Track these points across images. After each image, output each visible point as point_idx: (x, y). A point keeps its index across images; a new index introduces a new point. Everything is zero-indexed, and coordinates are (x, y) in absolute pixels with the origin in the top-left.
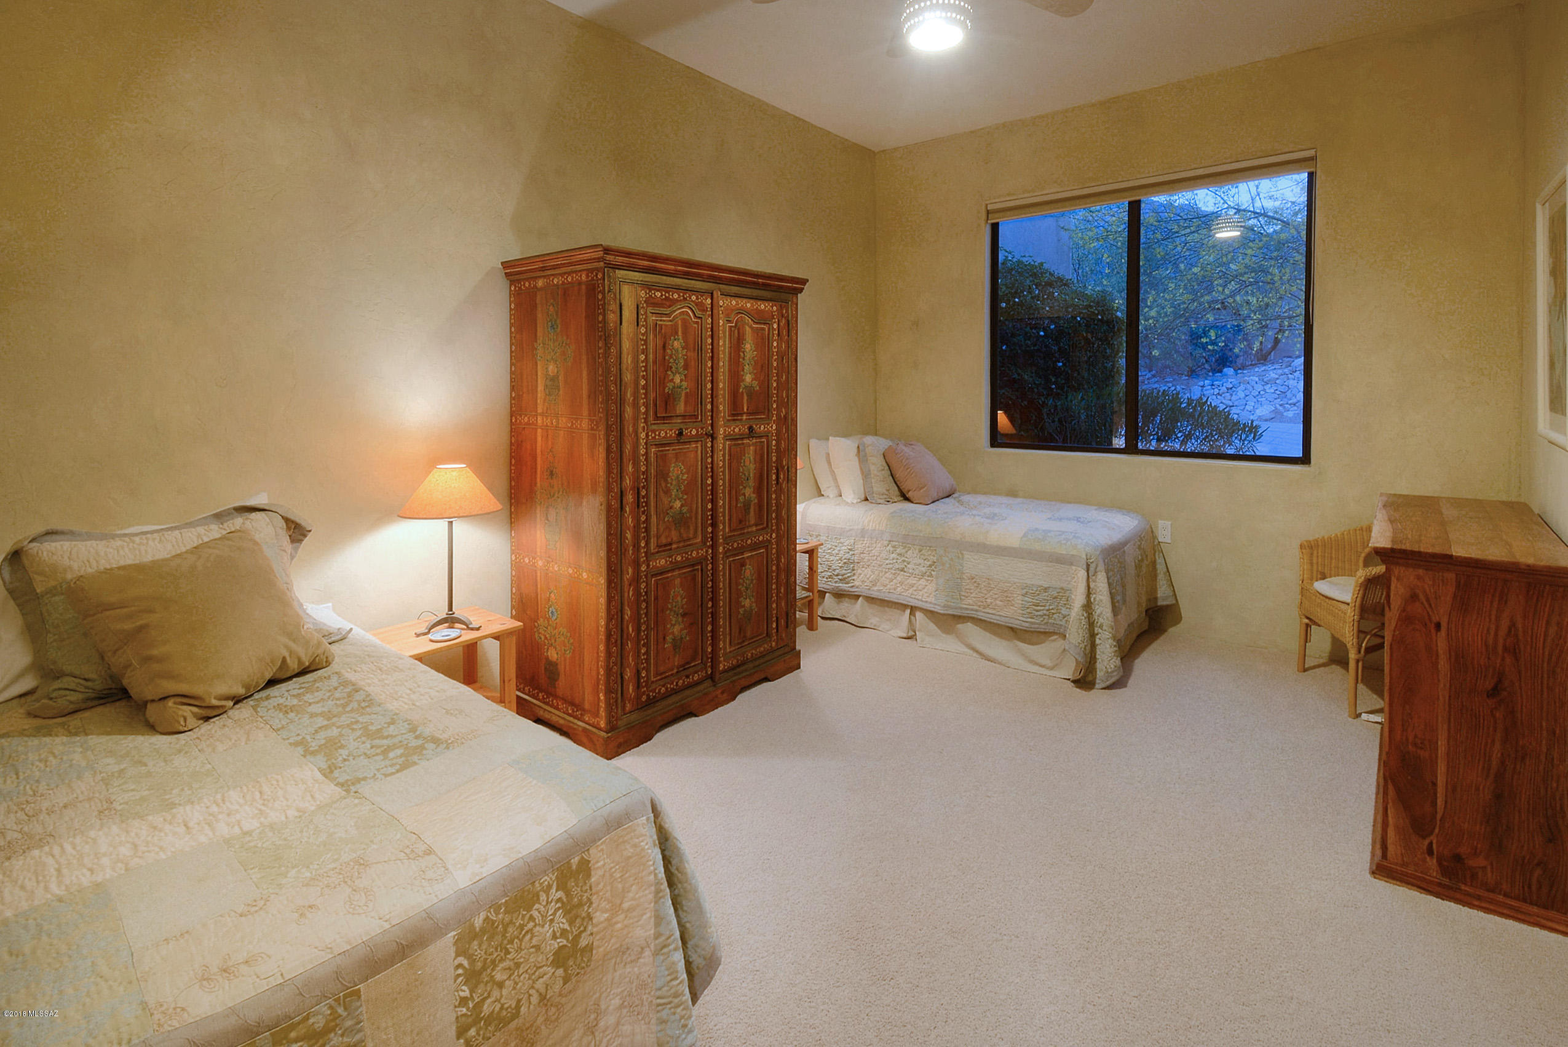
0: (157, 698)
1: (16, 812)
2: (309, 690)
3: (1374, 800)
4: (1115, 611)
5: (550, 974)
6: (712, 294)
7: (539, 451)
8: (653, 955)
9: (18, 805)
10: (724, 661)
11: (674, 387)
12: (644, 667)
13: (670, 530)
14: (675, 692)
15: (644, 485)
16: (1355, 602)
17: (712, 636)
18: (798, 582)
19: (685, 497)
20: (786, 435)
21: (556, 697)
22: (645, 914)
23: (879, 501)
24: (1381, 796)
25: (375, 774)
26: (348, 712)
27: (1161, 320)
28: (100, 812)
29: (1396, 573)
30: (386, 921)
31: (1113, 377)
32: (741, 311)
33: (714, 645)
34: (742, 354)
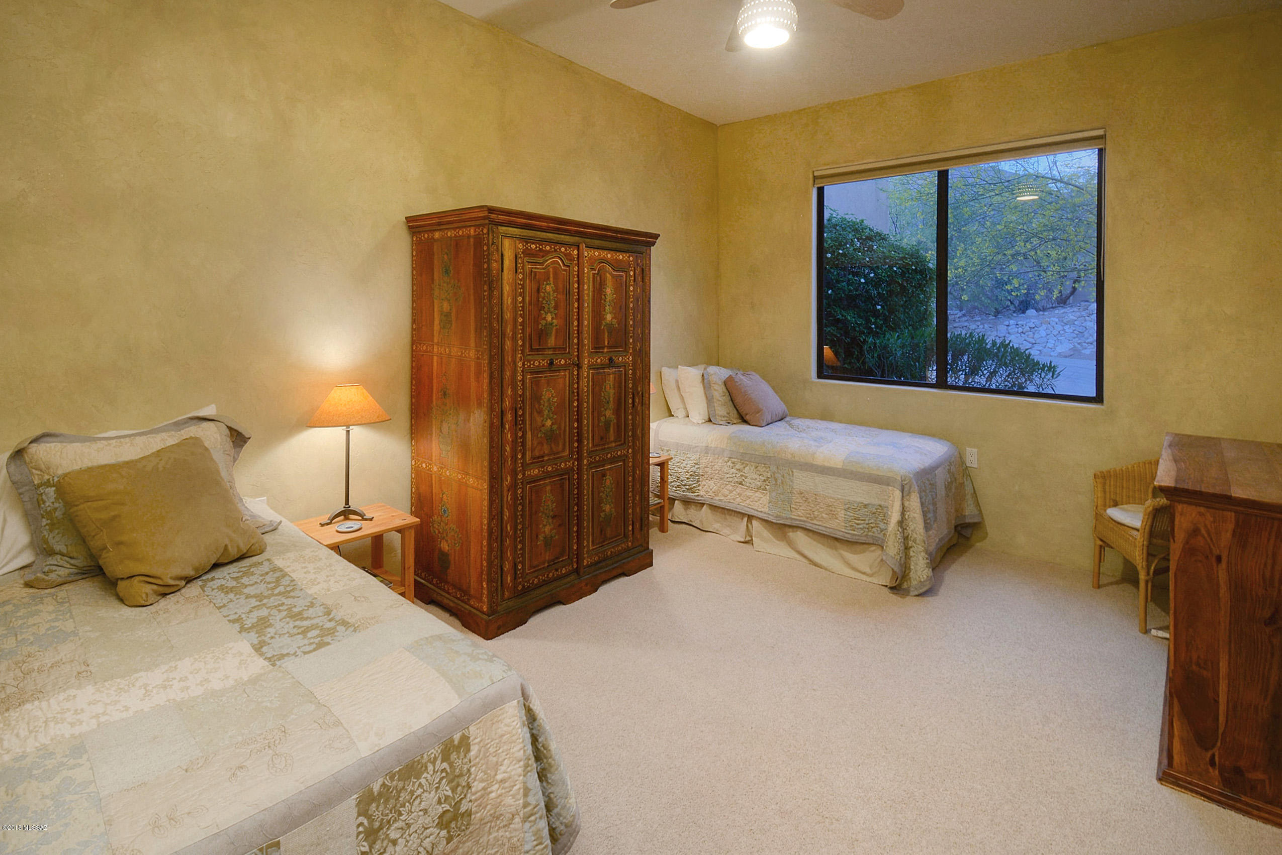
0: (126, 576)
1: (15, 670)
2: (247, 574)
3: (1162, 711)
4: (927, 527)
5: (436, 834)
6: (578, 246)
7: (435, 374)
8: (522, 822)
9: (16, 664)
10: (587, 557)
11: (546, 324)
12: (520, 561)
13: (543, 445)
14: (546, 583)
15: (521, 407)
16: (1145, 529)
17: (577, 536)
18: (651, 489)
19: (555, 416)
20: (641, 366)
21: (447, 582)
22: (515, 785)
23: (721, 423)
24: (1167, 708)
25: (296, 652)
26: (276, 595)
27: (969, 269)
28: (79, 673)
29: (1180, 510)
30: (302, 783)
31: (926, 319)
32: (603, 261)
33: (579, 543)
34: (603, 297)
